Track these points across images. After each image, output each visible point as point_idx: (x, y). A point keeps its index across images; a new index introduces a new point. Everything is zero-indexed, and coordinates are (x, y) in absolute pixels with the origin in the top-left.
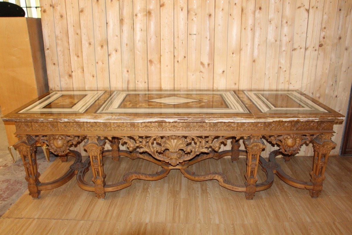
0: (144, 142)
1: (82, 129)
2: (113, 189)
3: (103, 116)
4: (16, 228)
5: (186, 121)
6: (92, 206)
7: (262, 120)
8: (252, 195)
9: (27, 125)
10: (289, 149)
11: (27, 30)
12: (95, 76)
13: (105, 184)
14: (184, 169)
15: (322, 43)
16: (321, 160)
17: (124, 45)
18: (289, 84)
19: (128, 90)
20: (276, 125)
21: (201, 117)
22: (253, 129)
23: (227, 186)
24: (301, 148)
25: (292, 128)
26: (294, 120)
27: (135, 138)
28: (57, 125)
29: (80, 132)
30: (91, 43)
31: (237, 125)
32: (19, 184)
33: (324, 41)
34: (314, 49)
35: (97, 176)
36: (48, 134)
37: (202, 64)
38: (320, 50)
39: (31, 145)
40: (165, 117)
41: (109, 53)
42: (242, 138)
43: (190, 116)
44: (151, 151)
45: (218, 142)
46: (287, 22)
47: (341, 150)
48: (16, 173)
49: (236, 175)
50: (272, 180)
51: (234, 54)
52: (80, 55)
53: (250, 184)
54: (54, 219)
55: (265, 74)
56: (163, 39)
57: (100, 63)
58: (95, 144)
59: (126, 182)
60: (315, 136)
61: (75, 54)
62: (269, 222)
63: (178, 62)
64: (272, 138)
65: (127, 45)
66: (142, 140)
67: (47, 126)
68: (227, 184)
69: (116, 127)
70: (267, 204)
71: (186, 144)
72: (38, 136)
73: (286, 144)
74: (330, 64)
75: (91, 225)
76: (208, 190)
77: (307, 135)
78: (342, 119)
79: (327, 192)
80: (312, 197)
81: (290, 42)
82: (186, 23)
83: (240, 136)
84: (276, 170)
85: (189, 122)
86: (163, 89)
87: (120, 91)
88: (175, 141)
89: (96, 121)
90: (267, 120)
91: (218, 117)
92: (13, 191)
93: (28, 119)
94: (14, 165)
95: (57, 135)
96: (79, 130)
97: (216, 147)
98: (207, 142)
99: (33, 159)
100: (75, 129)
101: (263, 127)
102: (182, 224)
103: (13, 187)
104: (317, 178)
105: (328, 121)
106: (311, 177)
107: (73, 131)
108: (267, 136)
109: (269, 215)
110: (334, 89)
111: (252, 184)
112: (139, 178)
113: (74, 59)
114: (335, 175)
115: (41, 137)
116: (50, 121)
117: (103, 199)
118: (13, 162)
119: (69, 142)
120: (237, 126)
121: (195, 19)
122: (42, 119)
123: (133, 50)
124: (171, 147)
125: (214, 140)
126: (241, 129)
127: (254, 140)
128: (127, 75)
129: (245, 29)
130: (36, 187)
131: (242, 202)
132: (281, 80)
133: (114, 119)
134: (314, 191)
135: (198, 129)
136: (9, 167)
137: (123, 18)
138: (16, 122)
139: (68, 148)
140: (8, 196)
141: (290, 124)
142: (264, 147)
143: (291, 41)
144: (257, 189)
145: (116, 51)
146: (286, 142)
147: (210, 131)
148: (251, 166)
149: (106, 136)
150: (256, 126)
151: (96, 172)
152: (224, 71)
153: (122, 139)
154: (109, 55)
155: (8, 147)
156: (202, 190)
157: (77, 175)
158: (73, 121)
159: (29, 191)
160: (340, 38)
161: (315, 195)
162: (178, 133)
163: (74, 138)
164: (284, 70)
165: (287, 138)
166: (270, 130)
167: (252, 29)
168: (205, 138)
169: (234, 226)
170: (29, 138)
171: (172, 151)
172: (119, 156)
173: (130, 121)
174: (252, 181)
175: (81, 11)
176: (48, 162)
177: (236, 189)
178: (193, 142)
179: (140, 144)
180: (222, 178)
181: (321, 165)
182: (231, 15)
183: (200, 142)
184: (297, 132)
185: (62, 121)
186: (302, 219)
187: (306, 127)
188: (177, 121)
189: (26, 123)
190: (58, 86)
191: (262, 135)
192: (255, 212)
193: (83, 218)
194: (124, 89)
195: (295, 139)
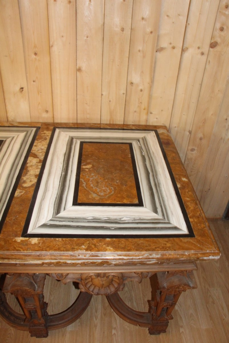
18: (147, 113)
33: (220, 36)
34: (200, 51)
38: (211, 53)
55: (102, 95)
81: (152, 32)
152: (22, 88)
164: (139, 88)
167: (70, 2)
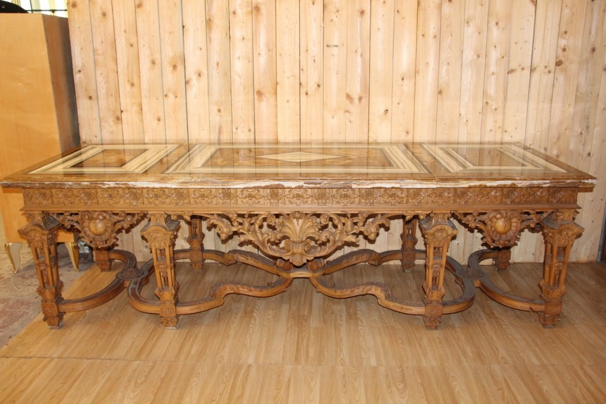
0: (246, 225)
1: (140, 201)
2: (192, 309)
3: (176, 178)
4: (21, 372)
5: (318, 186)
6: (155, 338)
7: (450, 183)
8: (437, 321)
9: (44, 195)
10: (500, 236)
11: (44, 37)
12: (162, 119)
13: (178, 301)
14: (316, 278)
15: (561, 58)
16: (557, 259)
17: (213, 64)
18: (502, 132)
19: (219, 143)
20: (476, 194)
21: (344, 180)
22: (434, 201)
23: (391, 305)
24: (520, 235)
25: (504, 200)
26: (506, 185)
27: (231, 216)
28: (97, 194)
29: (136, 206)
30: (156, 62)
31: (406, 194)
32: (24, 306)
33: (564, 56)
34: (547, 70)
35: (164, 286)
36: (80, 210)
37: (349, 97)
38: (557, 71)
39: (50, 230)
40: (282, 178)
41: (187, 80)
42: (416, 217)
43: (324, 178)
44: (259, 240)
45: (375, 225)
46: (497, 24)
47: (600, 253)
48: (19, 288)
49: (410, 291)
50: (472, 296)
51: (405, 80)
52: (136, 82)
53: (431, 301)
54: (87, 359)
55: (460, 115)
56: (280, 55)
57: (171, 96)
58: (162, 227)
59: (214, 298)
60: (545, 215)
61: (126, 80)
62: (465, 365)
63: (307, 94)
64: (469, 217)
65: (218, 64)
66: (244, 221)
67: (78, 196)
68: (392, 301)
69: (197, 198)
70: (462, 337)
71: (320, 227)
72: (62, 214)
73: (493, 229)
74: (576, 95)
75: (153, 367)
76: (359, 314)
77: (531, 212)
78: (592, 184)
79: (572, 319)
80: (544, 325)
81: (503, 57)
82: (321, 27)
83: (413, 213)
84: (480, 281)
85: (323, 187)
86: (281, 141)
87: (205, 144)
88: (301, 221)
89: (163, 186)
90: (458, 185)
91: (373, 179)
92: (14, 316)
93: (46, 183)
94: (16, 276)
95: (96, 211)
96: (135, 203)
97: (372, 233)
98: (356, 224)
99: (52, 256)
100: (128, 201)
101: (453, 198)
102: (312, 366)
103: (13, 310)
104: (551, 291)
105: (567, 186)
106: (542, 291)
107: (123, 205)
108: (460, 213)
109: (464, 353)
110: (585, 140)
111: (435, 301)
112: (237, 292)
113: (125, 88)
114: (587, 293)
115: (68, 216)
116: (84, 185)
117: (175, 328)
118: (14, 272)
119: (117, 224)
120: (407, 196)
121: (335, 19)
122: (70, 183)
123: (228, 74)
124: (292, 232)
125: (368, 221)
126: (414, 201)
127: (437, 220)
128: (218, 118)
129: (423, 35)
130: (56, 306)
131: (418, 334)
132: (489, 125)
133: (195, 182)
134: (547, 315)
135: (339, 201)
136: (5, 280)
137: (211, 18)
138: (24, 188)
139: (114, 235)
140: (5, 324)
141: (501, 194)
142: (455, 232)
143: (505, 56)
144: (444, 309)
145: (199, 75)
146: (493, 224)
147: (360, 204)
148: (432, 267)
149: (180, 213)
150: (440, 196)
151: (162, 279)
152: (387, 110)
153: (208, 218)
154: (187, 83)
155: (6, 245)
156: (349, 314)
157: (128, 288)
158: (123, 186)
159: (44, 313)
160: (593, 50)
161: (549, 323)
162: (304, 208)
163: (125, 218)
164: (494, 107)
165: (495, 217)
166: (465, 203)
167: (435, 37)
168: (351, 217)
169: (403, 369)
170: (46, 218)
171: (295, 240)
172: (203, 259)
173: (222, 185)
174: (435, 296)
175: (138, 5)
176: (76, 271)
177: (407, 309)
178: (330, 223)
179: (240, 227)
180: (383, 292)
181: (558, 266)
182: (400, 11)
183: (344, 224)
184: (513, 206)
185: (104, 187)
186: (524, 360)
187: (528, 197)
188: (303, 186)
189: (42, 190)
190: (96, 136)
191: (451, 213)
192: (440, 349)
193: (138, 357)
194: (212, 141)
195: (508, 220)
